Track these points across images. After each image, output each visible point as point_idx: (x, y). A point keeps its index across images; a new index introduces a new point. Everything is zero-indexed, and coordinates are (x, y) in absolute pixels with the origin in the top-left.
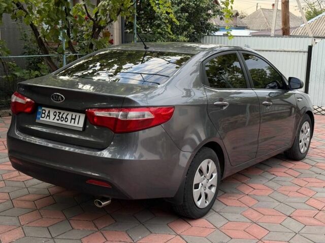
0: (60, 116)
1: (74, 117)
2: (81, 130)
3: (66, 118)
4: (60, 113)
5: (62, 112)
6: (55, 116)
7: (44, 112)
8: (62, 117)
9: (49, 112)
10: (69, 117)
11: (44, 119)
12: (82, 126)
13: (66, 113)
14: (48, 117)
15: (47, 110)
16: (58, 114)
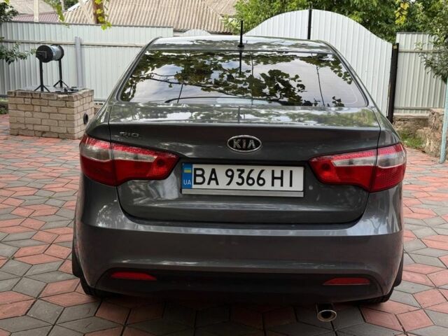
0: (245, 175)
1: (278, 174)
2: (301, 195)
3: (259, 178)
4: (242, 171)
5: (247, 169)
6: (232, 177)
7: (199, 172)
8: (249, 178)
9: (213, 171)
10: (267, 175)
11: (205, 186)
12: (301, 189)
13: (257, 170)
14: (213, 182)
15: (207, 168)
16: (236, 174)
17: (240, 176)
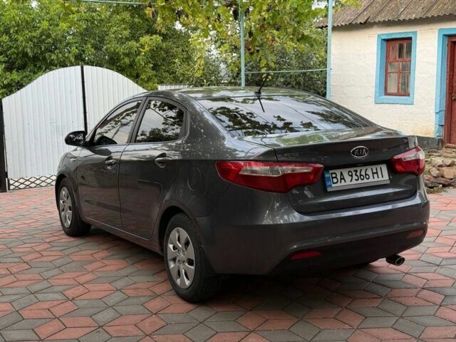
0: (358, 174)
1: (375, 171)
2: (389, 182)
3: (366, 175)
4: (356, 171)
5: (359, 169)
6: (352, 176)
7: (334, 175)
8: (361, 175)
9: (341, 174)
10: (369, 172)
11: (339, 184)
12: (387, 178)
13: (364, 169)
14: (343, 181)
15: (338, 172)
16: (354, 173)
17: (356, 175)
